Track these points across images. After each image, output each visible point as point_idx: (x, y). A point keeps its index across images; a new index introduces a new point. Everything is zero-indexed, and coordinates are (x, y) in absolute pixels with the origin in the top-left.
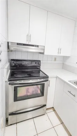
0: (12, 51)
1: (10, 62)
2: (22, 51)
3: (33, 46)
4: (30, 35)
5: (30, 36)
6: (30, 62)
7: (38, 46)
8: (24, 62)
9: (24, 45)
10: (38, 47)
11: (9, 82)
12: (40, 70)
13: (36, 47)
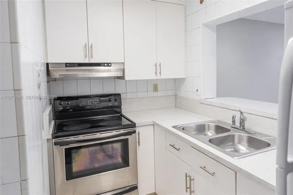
0: (55, 80)
1: (53, 103)
2: (77, 79)
3: (99, 65)
4: (90, 45)
5: (92, 47)
6: (97, 99)
7: (108, 65)
8: (84, 100)
9: (80, 65)
10: (111, 66)
11: (54, 141)
12: (122, 115)
13: (105, 66)
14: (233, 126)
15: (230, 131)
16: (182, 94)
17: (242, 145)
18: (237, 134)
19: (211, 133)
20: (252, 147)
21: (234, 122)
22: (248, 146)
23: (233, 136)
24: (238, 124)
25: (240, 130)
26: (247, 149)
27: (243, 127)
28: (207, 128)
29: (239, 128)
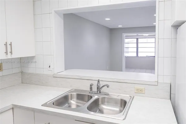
14: (91, 92)
21: (91, 88)
27: (100, 91)
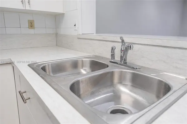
14: (113, 61)
15: (108, 66)
16: (62, 32)
17: (124, 85)
18: (117, 70)
19: (85, 70)
20: (136, 87)
21: (113, 56)
22: (132, 86)
23: (112, 73)
24: (117, 58)
25: (120, 64)
26: (131, 91)
27: (125, 60)
28: (80, 64)
29: (119, 62)
